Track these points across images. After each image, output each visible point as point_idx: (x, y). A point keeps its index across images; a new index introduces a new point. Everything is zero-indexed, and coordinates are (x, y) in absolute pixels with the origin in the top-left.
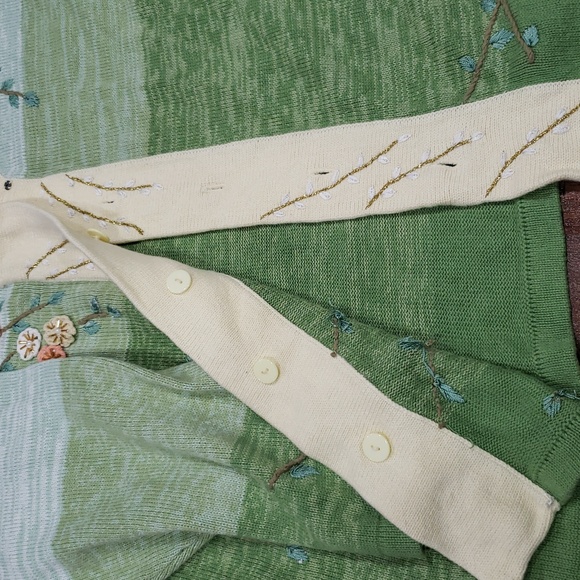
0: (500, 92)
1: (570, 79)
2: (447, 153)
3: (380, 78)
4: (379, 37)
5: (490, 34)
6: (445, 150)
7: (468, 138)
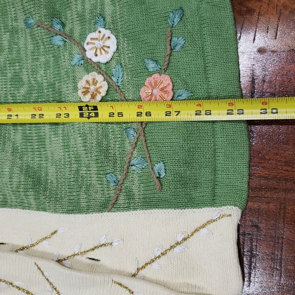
0: (135, 209)
1: (188, 207)
2: (93, 249)
3: (47, 175)
4: (47, 141)
5: (131, 158)
6: (93, 247)
7: (110, 241)
